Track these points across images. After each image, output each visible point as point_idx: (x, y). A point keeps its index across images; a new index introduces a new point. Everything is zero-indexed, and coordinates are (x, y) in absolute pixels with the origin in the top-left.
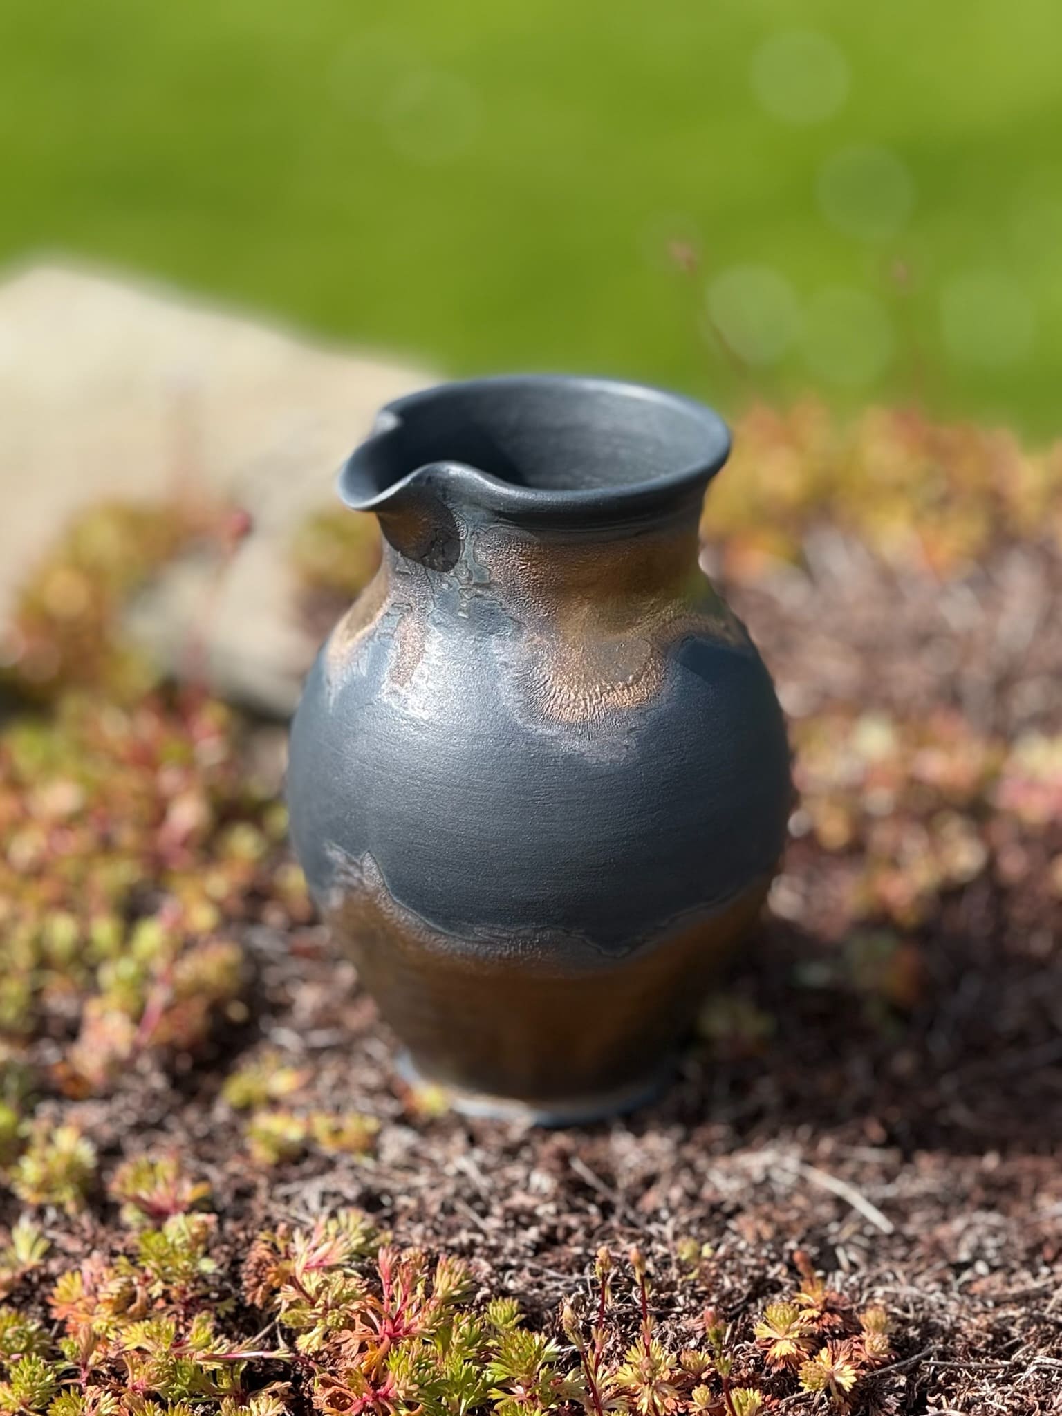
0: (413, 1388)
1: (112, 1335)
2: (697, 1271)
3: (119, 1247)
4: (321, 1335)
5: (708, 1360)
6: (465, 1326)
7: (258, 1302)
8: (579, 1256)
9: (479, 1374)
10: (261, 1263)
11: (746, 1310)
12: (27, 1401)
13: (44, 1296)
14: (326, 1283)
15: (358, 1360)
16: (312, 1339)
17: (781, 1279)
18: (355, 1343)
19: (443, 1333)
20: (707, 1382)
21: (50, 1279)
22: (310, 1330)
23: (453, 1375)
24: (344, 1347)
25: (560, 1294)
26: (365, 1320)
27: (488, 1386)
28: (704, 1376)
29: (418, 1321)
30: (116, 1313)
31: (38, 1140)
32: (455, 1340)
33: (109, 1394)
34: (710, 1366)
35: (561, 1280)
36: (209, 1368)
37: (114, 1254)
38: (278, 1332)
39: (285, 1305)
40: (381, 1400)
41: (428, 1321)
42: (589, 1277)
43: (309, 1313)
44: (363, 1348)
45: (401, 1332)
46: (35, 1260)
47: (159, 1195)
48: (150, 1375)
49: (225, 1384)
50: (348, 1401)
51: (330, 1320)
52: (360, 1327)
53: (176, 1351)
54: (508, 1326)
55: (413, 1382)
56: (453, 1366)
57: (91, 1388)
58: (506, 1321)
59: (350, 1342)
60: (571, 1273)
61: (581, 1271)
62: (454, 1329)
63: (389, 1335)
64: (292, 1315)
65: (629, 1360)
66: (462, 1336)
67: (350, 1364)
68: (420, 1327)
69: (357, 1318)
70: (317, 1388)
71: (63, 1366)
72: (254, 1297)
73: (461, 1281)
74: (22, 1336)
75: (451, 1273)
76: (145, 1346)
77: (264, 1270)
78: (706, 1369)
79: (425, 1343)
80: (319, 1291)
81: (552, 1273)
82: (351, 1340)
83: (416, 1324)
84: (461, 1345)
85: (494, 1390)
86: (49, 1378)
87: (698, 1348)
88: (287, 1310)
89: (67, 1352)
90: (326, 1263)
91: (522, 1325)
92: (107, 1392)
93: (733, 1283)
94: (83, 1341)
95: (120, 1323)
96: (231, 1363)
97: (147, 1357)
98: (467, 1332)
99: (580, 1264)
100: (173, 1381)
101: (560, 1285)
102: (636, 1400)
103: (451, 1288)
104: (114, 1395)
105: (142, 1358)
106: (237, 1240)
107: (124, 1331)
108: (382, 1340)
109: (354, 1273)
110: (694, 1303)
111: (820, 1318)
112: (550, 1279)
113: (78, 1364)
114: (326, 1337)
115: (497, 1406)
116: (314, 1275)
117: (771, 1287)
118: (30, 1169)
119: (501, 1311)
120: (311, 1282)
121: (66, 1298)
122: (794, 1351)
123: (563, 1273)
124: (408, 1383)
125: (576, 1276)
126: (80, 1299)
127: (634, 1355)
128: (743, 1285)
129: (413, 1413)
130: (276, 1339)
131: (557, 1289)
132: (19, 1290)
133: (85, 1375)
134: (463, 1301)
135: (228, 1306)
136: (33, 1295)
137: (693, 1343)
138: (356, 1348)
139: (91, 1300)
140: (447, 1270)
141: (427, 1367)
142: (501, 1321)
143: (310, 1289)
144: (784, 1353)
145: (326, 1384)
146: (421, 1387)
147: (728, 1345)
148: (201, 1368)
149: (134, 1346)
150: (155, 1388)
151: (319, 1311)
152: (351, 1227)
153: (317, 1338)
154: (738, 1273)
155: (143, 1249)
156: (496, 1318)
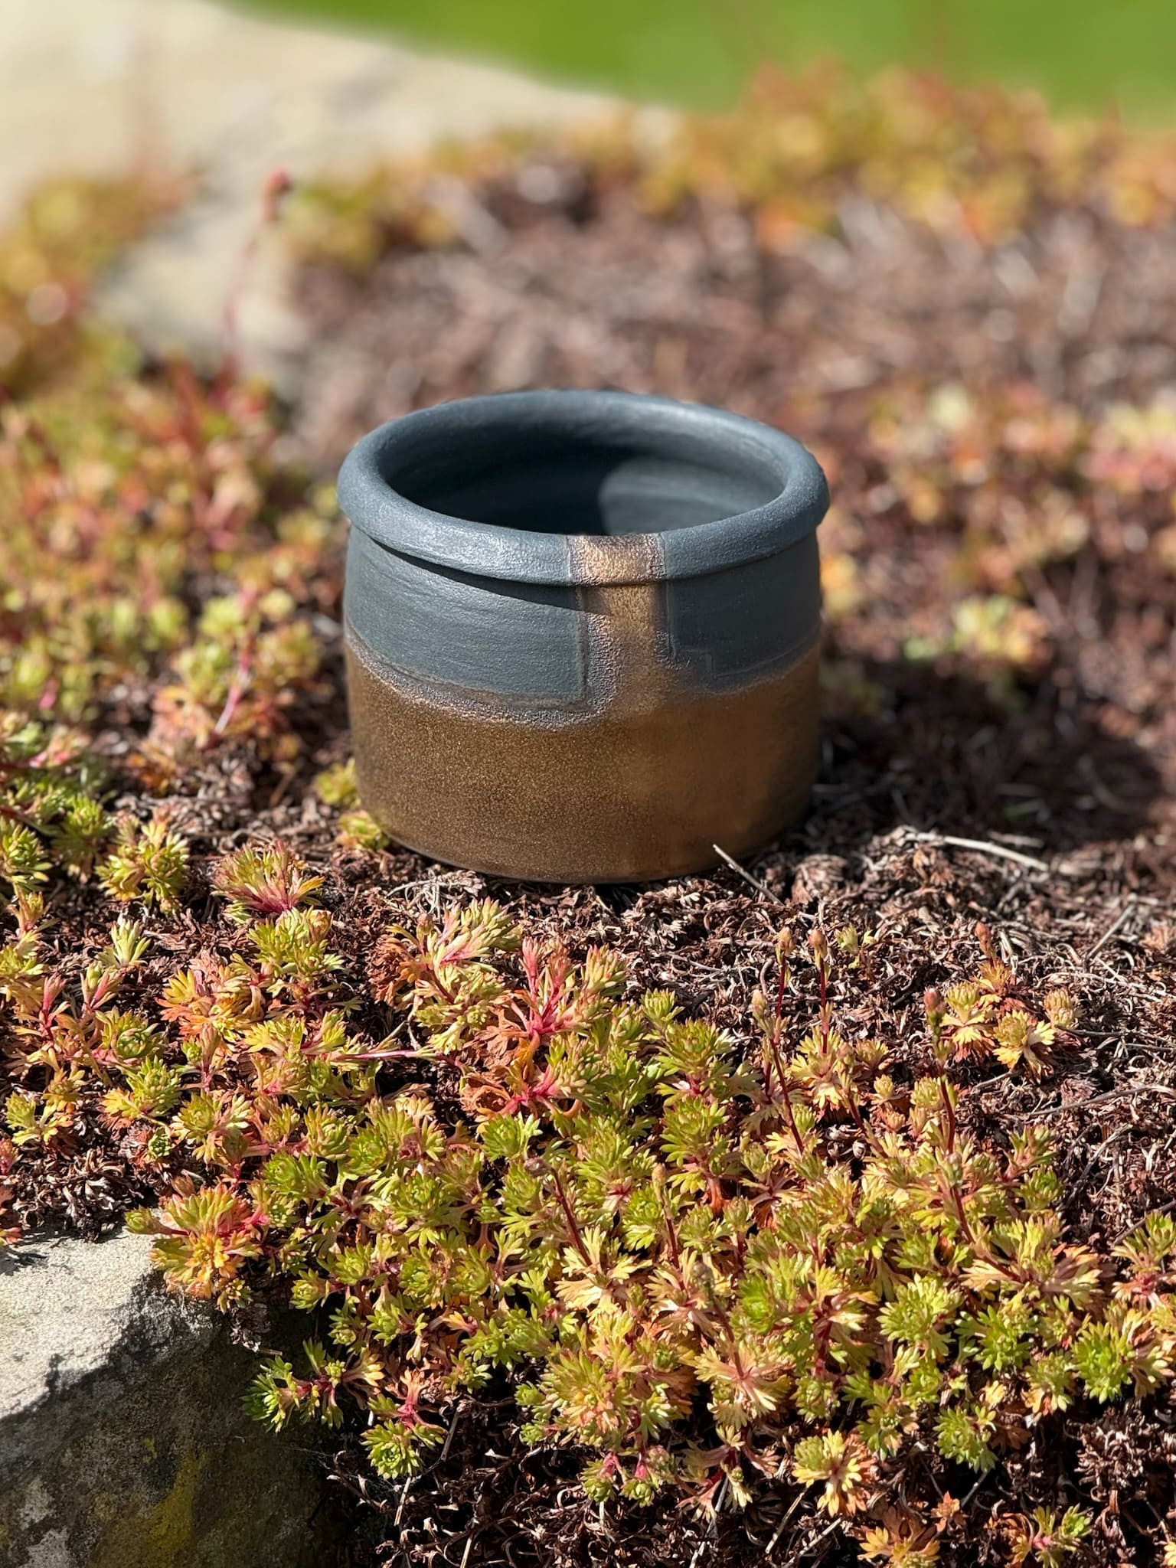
0: (579, 1083)
1: (231, 1037)
2: (857, 960)
3: (229, 945)
4: (458, 1033)
5: (885, 1050)
6: (624, 1018)
7: (388, 999)
8: (727, 946)
9: (641, 1069)
10: (392, 957)
11: (911, 1000)
12: (149, 1107)
13: (150, 999)
14: (461, 977)
15: (507, 1058)
16: (448, 1037)
17: (946, 964)
18: (503, 1041)
19: (599, 1027)
20: (885, 1071)
21: (155, 980)
22: (444, 1029)
23: (617, 1071)
24: (490, 1045)
25: (711, 987)
26: (510, 1015)
27: (653, 1082)
28: (882, 1066)
29: (574, 1014)
30: (235, 1014)
31: (125, 834)
32: (615, 1032)
33: (242, 1097)
34: (888, 1056)
35: (708, 972)
36: (345, 1069)
37: (225, 953)
38: (410, 1032)
39: (418, 1002)
40: (539, 1099)
41: (585, 1013)
42: (740, 969)
43: (446, 1011)
44: (512, 1045)
45: (552, 1027)
46: (135, 961)
47: (270, 889)
48: (286, 1076)
49: (363, 1086)
50: (500, 1101)
51: (470, 1017)
52: (504, 1022)
53: (306, 1051)
54: (666, 1019)
55: (580, 1078)
56: (616, 1059)
57: (216, 1093)
58: (664, 1014)
59: (497, 1039)
60: (719, 966)
61: (730, 962)
62: (614, 1021)
63: (538, 1031)
64: (430, 1012)
65: (803, 1051)
66: (622, 1029)
67: (497, 1062)
68: (575, 1020)
69: (501, 1014)
70: (463, 1089)
71: (185, 1069)
72: (383, 995)
73: (614, 973)
74: (140, 1039)
75: (603, 963)
76: (271, 1048)
77: (397, 964)
78: (882, 1061)
79: (581, 1038)
80: (456, 987)
81: (699, 966)
82: (498, 1036)
83: (569, 1019)
84: (621, 1039)
85: (662, 1085)
86: (174, 1081)
87: (870, 1036)
88: (420, 1008)
89: (189, 1055)
90: (462, 956)
91: (680, 1018)
92: (238, 1096)
93: (895, 970)
94: (206, 1043)
95: (238, 1024)
96: (366, 1064)
97: (273, 1059)
98: (627, 1025)
99: (728, 956)
100: (307, 1084)
101: (711, 976)
102: (810, 1093)
103: (604, 979)
104: (247, 1099)
105: (268, 1060)
106: (362, 933)
107: (247, 1033)
108: (531, 1037)
109: (490, 967)
110: (855, 990)
111: (1001, 1003)
112: (696, 972)
113: (199, 1068)
114: (464, 1034)
115: (667, 1102)
116: (449, 970)
117: (936, 974)
118: (119, 867)
119: (657, 1002)
120: (448, 977)
121: (179, 999)
122: (979, 1037)
123: (711, 965)
124: (573, 1078)
125: (725, 968)
126: (193, 1000)
127: (809, 1045)
128: (907, 972)
129: (567, 1113)
130: (409, 1040)
131: (707, 982)
132: (123, 992)
133: (207, 1079)
134: (615, 994)
135: (354, 1005)
136: (138, 997)
137: (864, 1033)
138: (504, 1046)
139: (206, 1000)
140: (599, 960)
141: (593, 1061)
142: (658, 1014)
143: (446, 984)
144: (968, 1040)
145: (474, 1083)
146: (588, 1082)
147: (903, 1035)
148: (336, 1069)
149: (260, 1047)
150: (290, 1090)
151: (459, 1007)
152: (485, 919)
153: (453, 1037)
154: (900, 959)
155: (261, 945)
156: (653, 1011)
